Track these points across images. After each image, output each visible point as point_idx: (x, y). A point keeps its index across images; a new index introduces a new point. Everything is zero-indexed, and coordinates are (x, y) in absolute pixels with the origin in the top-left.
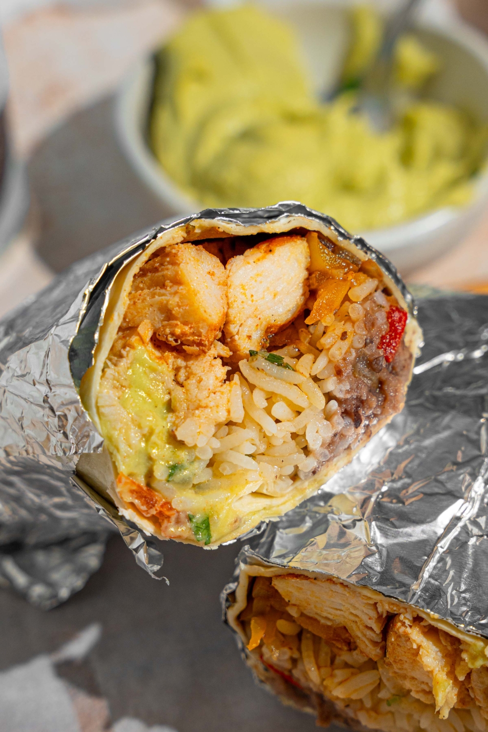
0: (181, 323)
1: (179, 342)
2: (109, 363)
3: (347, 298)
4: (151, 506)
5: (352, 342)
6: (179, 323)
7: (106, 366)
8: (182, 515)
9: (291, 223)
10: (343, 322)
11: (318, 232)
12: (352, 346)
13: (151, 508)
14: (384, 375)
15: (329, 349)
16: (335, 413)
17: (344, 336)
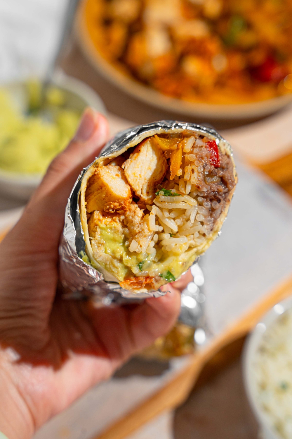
0: (113, 202)
1: (115, 210)
2: (91, 238)
3: (184, 153)
4: (141, 284)
5: (198, 171)
6: (112, 202)
7: (90, 240)
8: (157, 277)
9: (141, 138)
10: (189, 165)
11: (156, 134)
12: (199, 173)
13: (142, 284)
14: (221, 173)
15: (190, 179)
16: (203, 202)
17: (193, 171)
